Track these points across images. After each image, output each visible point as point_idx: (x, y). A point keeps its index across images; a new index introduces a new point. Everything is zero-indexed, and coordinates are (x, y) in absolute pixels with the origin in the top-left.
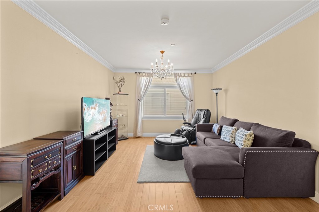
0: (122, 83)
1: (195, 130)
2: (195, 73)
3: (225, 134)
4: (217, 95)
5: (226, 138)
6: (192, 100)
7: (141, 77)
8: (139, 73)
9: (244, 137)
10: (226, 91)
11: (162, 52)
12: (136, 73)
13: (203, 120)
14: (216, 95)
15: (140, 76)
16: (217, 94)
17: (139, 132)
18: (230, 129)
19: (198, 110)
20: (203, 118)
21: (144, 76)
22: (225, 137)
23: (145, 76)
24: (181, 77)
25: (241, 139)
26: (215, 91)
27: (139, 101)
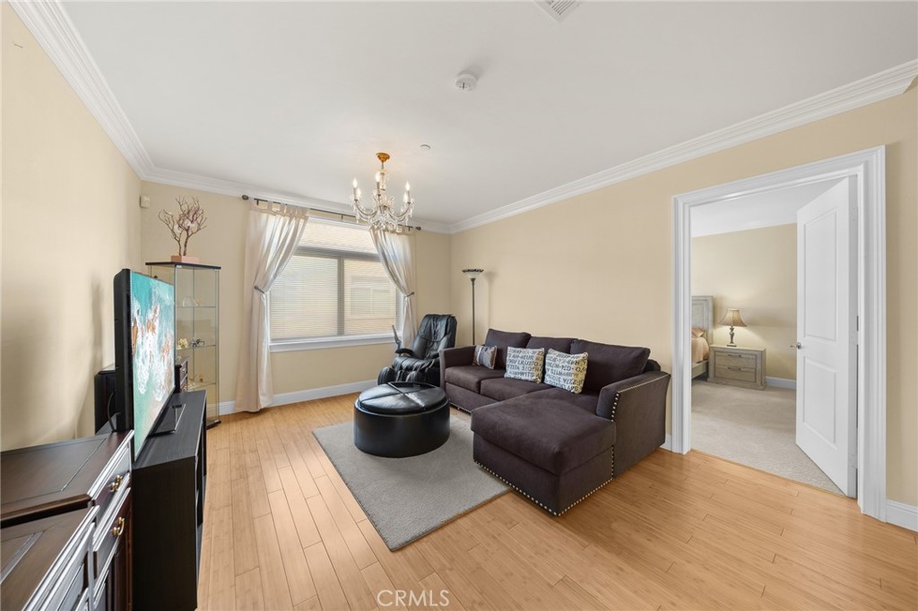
0: (193, 226)
1: (437, 364)
2: (419, 228)
3: (521, 367)
4: (473, 284)
5: (522, 374)
6: (413, 293)
7: (264, 215)
8: (258, 200)
9: (573, 366)
10: (491, 276)
11: (383, 157)
12: (245, 198)
13: (445, 339)
14: (471, 283)
15: (262, 211)
16: (473, 280)
17: (264, 395)
18: (530, 354)
19: (427, 316)
20: (446, 334)
21: (275, 214)
22: (521, 370)
23: (281, 213)
24: (386, 233)
25: (566, 371)
26: (470, 275)
27: (256, 292)
